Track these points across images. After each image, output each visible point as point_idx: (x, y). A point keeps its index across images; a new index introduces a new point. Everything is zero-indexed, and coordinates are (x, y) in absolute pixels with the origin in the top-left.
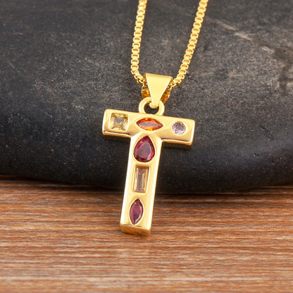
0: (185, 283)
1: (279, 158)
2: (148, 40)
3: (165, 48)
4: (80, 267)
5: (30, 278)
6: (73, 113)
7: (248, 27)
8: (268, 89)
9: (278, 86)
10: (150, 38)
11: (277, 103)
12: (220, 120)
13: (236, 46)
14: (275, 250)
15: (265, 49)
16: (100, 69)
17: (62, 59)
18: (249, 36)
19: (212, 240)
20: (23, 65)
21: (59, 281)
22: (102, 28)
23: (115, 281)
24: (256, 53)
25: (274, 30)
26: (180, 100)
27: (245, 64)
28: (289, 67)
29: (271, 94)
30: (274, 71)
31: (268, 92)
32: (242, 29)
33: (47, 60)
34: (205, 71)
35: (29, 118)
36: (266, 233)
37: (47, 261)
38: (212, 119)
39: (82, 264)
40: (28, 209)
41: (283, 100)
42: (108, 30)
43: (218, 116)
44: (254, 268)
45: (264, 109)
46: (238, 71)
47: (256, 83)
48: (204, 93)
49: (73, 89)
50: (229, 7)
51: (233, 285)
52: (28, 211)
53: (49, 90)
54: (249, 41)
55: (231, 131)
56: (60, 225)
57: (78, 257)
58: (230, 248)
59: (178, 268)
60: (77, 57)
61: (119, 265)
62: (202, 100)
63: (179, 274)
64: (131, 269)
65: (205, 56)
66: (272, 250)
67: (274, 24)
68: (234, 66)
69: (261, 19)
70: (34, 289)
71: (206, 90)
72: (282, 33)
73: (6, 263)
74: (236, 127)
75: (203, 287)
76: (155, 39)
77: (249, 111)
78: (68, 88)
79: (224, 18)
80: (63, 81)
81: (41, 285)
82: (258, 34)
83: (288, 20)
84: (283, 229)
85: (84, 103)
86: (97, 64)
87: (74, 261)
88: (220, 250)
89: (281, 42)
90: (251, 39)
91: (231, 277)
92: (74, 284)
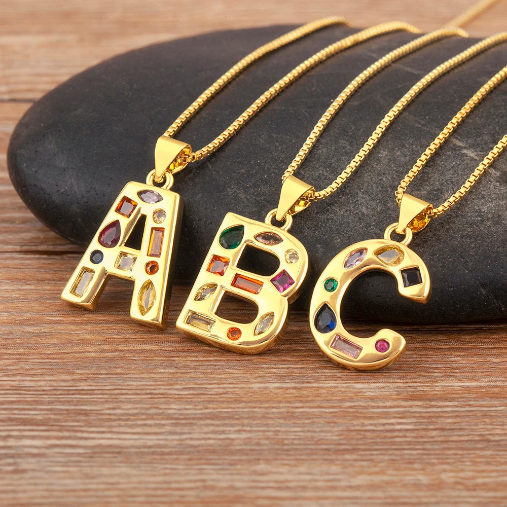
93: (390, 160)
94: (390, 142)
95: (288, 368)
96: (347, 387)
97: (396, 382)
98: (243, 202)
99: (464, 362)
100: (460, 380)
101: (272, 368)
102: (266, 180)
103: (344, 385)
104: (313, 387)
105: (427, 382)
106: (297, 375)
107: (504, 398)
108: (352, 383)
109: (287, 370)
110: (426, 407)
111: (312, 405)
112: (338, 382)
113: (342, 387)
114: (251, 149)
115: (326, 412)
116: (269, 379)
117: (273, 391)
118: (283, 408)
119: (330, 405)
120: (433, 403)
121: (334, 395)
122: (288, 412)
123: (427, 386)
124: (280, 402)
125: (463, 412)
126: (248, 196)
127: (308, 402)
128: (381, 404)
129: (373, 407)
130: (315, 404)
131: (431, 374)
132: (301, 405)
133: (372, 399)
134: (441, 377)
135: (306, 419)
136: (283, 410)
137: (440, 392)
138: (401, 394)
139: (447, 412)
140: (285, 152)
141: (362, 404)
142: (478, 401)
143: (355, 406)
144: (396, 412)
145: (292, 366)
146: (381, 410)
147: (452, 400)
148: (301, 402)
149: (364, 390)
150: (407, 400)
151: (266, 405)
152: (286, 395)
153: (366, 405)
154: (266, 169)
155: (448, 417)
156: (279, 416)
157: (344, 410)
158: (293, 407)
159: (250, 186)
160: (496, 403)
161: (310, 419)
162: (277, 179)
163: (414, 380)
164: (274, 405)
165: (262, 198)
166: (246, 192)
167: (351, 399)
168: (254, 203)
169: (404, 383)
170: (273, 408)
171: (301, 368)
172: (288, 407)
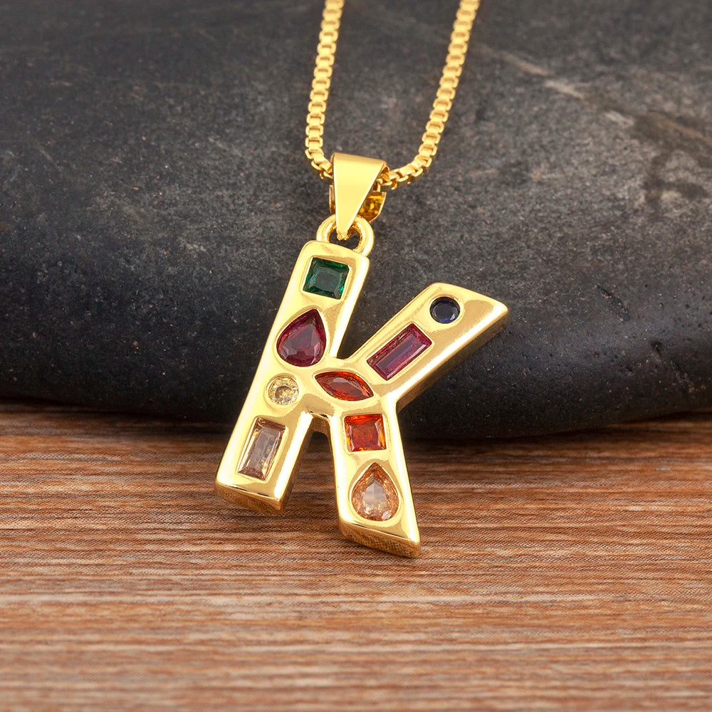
0: (425, 606)
1: (643, 361)
2: (350, 99)
3: (390, 114)
4: (191, 574)
5: (81, 598)
6: (182, 260)
7: (574, 69)
8: (619, 208)
9: (642, 199)
10: (356, 94)
11: (639, 237)
12: (511, 276)
13: (548, 110)
14: (625, 535)
15: (613, 116)
16: (242, 163)
17: (158, 139)
18: (578, 89)
19: (484, 513)
20: (71, 153)
21: (147, 604)
22: (247, 70)
23: (270, 604)
24: (594, 126)
25: (635, 76)
26: (420, 231)
27: (568, 150)
28: (665, 157)
29: (625, 217)
30: (633, 167)
31: (618, 213)
32: (561, 73)
33: (125, 142)
34: (478, 168)
35: (85, 273)
36: (604, 496)
37: (119, 561)
38: (492, 274)
39: (197, 567)
40: (75, 445)
41: (651, 231)
42: (261, 75)
43: (506, 268)
44: (579, 574)
45: (610, 250)
46: (553, 167)
47: (591, 194)
48: (477, 216)
49: (180, 207)
50: (534, 23)
51: (531, 611)
52: (77, 451)
53: (128, 209)
54: (578, 99)
55: (534, 299)
56: (148, 482)
57: (188, 552)
58: (524, 529)
60: (191, 135)
61: (278, 567)
62: (470, 232)
63: (412, 587)
64: (306, 576)
65: (479, 133)
67: (634, 62)
68: (543, 154)
69: (605, 51)
70: (90, 621)
71: (480, 210)
72: (651, 81)
73: (27, 565)
74: (547, 292)
75: (465, 616)
76: (367, 96)
77: (577, 254)
78: (170, 205)
79: (521, 48)
80: (159, 189)
81: (106, 613)
82: (598, 83)
83: (665, 54)
84: (642, 489)
85: (207, 239)
86: (236, 152)
88: (501, 535)
89: (648, 100)
90: (581, 96)
91: (527, 593)
92: (179, 610)
93: (404, 112)
94: (396, 79)
95: (69, 565)
96: (193, 603)
97: (296, 594)
98: (136, 222)
99: (437, 555)
100: (431, 591)
101: (36, 565)
102: (169, 174)
103: (188, 599)
104: (121, 603)
105: (362, 594)
106: (89, 578)
107: (523, 626)
108: (204, 595)
109: (67, 570)
110: (360, 644)
111: (119, 637)
112: (173, 592)
113: (183, 603)
114: (122, 115)
115: (149, 653)
116: (30, 585)
117: (39, 609)
118: (59, 643)
119: (159, 637)
120: (374, 636)
121: (168, 618)
122: (69, 652)
123: (361, 602)
124: (53, 631)
125: (438, 652)
126: (142, 210)
127: (111, 631)
128: (265, 637)
129: (249, 643)
130: (128, 637)
131: (368, 579)
132: (96, 637)
133: (247, 625)
134: (391, 584)
135: (108, 664)
136: (58, 647)
137: (389, 615)
138: (306, 618)
139: (404, 654)
140: (192, 116)
141: (225, 636)
142: (467, 632)
143: (211, 640)
144: (296, 653)
145: (79, 561)
146: (264, 649)
147: (415, 629)
148: (99, 631)
149: (229, 610)
150: (319, 628)
151: (24, 638)
152: (66, 619)
153: (233, 638)
154: (163, 152)
155: (406, 664)
156: (51, 658)
157: (188, 647)
158: (80, 642)
159: (140, 188)
160: (506, 636)
161: (115, 664)
162: (192, 170)
163: (333, 591)
164: (41, 638)
165: (172, 210)
166: (135, 202)
167: (201, 627)
168: (157, 223)
169: (313, 595)
170: (39, 642)
171: (97, 565)
172: (70, 641)
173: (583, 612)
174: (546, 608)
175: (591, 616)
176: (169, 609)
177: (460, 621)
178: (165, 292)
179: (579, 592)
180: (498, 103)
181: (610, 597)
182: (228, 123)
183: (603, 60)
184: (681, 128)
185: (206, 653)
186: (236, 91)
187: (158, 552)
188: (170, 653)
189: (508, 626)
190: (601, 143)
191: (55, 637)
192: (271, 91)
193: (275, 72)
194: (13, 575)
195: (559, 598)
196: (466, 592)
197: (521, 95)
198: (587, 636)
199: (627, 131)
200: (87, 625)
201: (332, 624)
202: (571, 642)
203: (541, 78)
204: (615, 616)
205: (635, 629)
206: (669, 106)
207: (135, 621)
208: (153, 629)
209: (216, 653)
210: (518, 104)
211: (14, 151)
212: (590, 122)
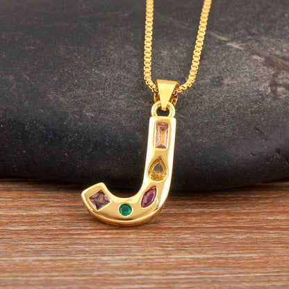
0: (189, 260)
1: (273, 157)
3: (165, 58)
4: (93, 247)
5: (49, 258)
6: (84, 120)
7: (238, 38)
8: (260, 95)
9: (270, 91)
11: (269, 106)
12: (219, 124)
13: (229, 55)
14: (267, 229)
15: (255, 57)
16: (107, 79)
17: (72, 70)
18: (240, 46)
19: (210, 221)
20: (36, 76)
21: (75, 260)
22: (106, 41)
23: (126, 260)
24: (248, 61)
25: (263, 40)
27: (238, 71)
28: (278, 73)
29: (263, 98)
30: (265, 77)
32: (233, 40)
33: (58, 71)
34: (202, 79)
35: (45, 126)
37: (63, 243)
38: (211, 123)
39: (95, 244)
41: (274, 104)
42: (111, 42)
43: (216, 120)
45: (258, 112)
46: (233, 78)
47: (249, 89)
48: (202, 99)
49: (83, 98)
50: (221, 19)
51: (232, 261)
53: (62, 99)
54: (241, 50)
55: (229, 133)
57: (91, 239)
58: (226, 227)
59: (182, 247)
60: (85, 68)
61: (128, 244)
62: (201, 106)
63: (183, 251)
64: (140, 248)
65: (202, 65)
66: (264, 229)
67: (262, 34)
68: (228, 73)
69: (250, 30)
70: (53, 267)
71: (204, 96)
72: (270, 42)
73: (26, 244)
74: (234, 130)
75: (205, 263)
76: (155, 51)
78: (78, 97)
79: (216, 30)
80: (74, 91)
81: (59, 264)
82: (248, 43)
84: (273, 210)
85: (95, 111)
86: (104, 74)
87: (87, 241)
88: (217, 230)
89: (269, 50)
91: (229, 254)
92: (89, 262)
173: (253, 261)
174: (238, 260)
175: (256, 263)
176: (86, 262)
177: (203, 266)
178: (78, 133)
179: (251, 253)
180: (209, 53)
181: (264, 255)
182: (100, 63)
183: (250, 34)
184: (283, 61)
185: (102, 280)
186: (101, 49)
187: (79, 239)
188: (87, 280)
189: (223, 267)
190: (251, 68)
191: (40, 274)
192: (116, 49)
193: (117, 41)
194: (20, 249)
195: (242, 255)
196: (205, 253)
197: (218, 49)
198: (255, 271)
199: (261, 63)
200: (52, 269)
201: (152, 268)
202: (249, 273)
203: (226, 42)
204: (266, 262)
205: (274, 268)
206: (278, 53)
207: (72, 267)
208: (79, 270)
209: (105, 280)
210: (217, 53)
211: (13, 76)
212: (246, 60)
